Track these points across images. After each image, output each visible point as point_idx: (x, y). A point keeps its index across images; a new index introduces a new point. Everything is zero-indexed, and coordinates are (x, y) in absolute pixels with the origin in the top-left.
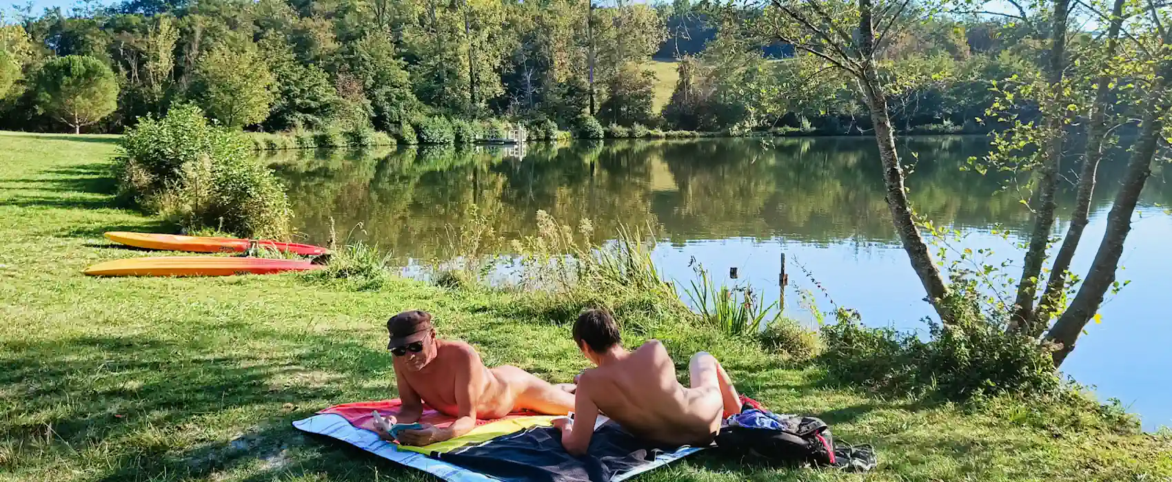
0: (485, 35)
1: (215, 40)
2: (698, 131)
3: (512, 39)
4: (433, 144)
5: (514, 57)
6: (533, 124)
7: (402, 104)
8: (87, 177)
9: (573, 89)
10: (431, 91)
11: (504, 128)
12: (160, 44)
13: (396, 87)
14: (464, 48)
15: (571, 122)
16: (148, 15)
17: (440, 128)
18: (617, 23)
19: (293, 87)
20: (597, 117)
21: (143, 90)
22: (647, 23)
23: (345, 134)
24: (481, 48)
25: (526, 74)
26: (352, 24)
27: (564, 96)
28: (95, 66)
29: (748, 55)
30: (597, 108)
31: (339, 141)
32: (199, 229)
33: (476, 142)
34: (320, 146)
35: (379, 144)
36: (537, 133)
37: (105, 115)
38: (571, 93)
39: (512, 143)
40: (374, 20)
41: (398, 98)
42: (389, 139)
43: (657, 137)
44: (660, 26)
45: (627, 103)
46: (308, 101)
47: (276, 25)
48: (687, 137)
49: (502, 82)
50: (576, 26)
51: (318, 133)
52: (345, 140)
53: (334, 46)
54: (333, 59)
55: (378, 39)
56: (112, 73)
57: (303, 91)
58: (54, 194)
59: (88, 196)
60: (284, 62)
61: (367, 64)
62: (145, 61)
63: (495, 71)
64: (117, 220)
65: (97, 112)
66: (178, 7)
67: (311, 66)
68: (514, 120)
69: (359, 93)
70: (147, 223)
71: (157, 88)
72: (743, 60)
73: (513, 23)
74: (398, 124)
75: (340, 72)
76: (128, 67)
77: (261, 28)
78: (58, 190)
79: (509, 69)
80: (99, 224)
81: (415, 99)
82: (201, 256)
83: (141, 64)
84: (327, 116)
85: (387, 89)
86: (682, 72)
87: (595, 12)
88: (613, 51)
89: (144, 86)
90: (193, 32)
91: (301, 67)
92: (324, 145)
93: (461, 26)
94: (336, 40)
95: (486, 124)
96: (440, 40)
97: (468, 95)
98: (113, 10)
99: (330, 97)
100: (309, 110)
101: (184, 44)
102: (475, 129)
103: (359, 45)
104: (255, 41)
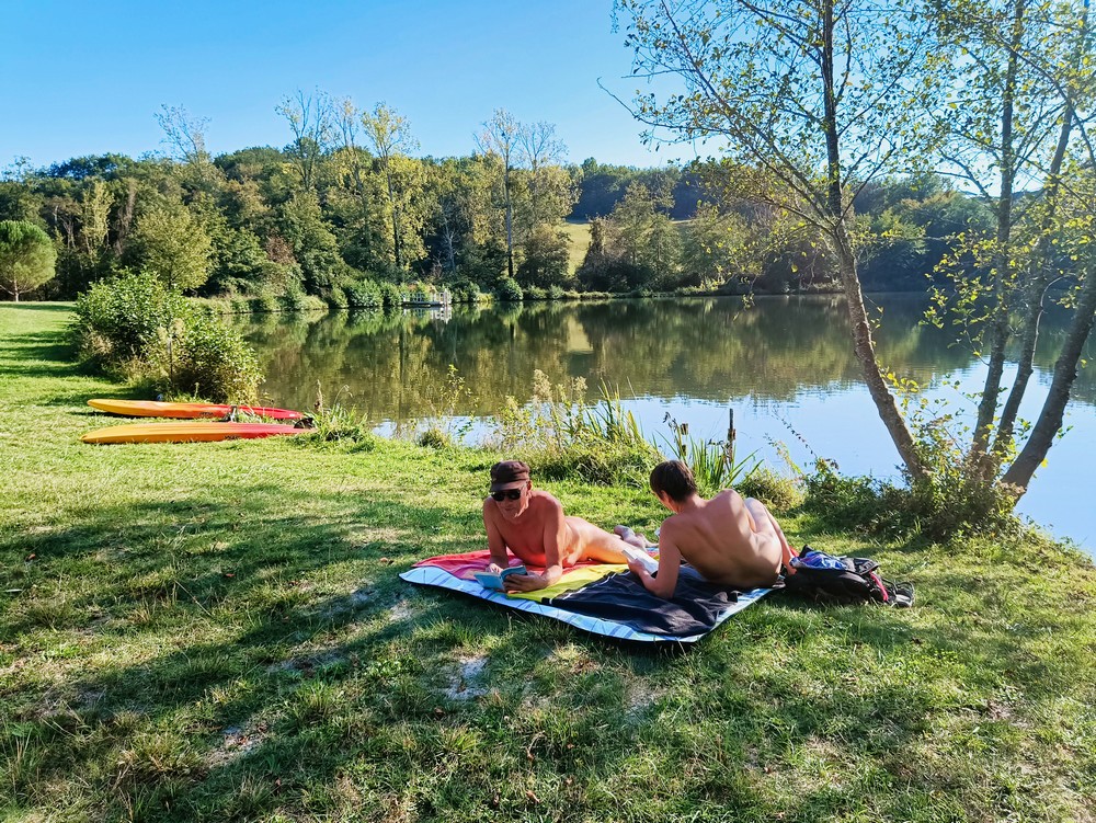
0: (408, 197)
1: (148, 204)
2: (610, 292)
3: (431, 200)
4: (363, 307)
5: (435, 219)
6: (456, 286)
7: (331, 268)
8: (41, 345)
9: (492, 252)
10: (357, 254)
11: (429, 291)
12: (95, 208)
13: (324, 250)
14: (388, 210)
15: (492, 284)
16: (77, 179)
17: (370, 291)
18: (532, 185)
19: (225, 251)
20: (517, 279)
21: (80, 256)
22: (560, 184)
23: (279, 299)
24: (404, 210)
25: (448, 236)
26: (278, 186)
27: (484, 259)
28: (33, 231)
29: (654, 216)
30: (515, 270)
31: (273, 305)
32: (176, 395)
33: (404, 305)
34: (255, 311)
35: (312, 308)
36: (460, 295)
37: (44, 281)
38: (490, 255)
39: (438, 306)
40: (301, 183)
41: (327, 262)
42: (322, 303)
43: (573, 299)
44: (572, 189)
45: (544, 265)
46: (240, 265)
47: (205, 187)
48: (600, 298)
49: (425, 245)
50: (493, 188)
51: (253, 298)
52: (278, 304)
53: (263, 209)
54: (262, 221)
55: (306, 201)
56: (49, 238)
57: (234, 254)
58: (16, 363)
59: (51, 364)
60: (215, 225)
61: (296, 227)
62: (81, 226)
63: (418, 233)
64: (91, 388)
65: (36, 278)
66: (107, 171)
67: (242, 229)
68: (438, 283)
69: (289, 256)
70: (120, 390)
71: (93, 253)
72: (650, 222)
73: (434, 185)
74: (329, 287)
75: (270, 236)
76: (64, 232)
77: (189, 190)
78: (19, 359)
79: (430, 231)
80: (73, 392)
81: (343, 263)
82: (183, 422)
83: (77, 228)
84: (259, 280)
85: (315, 252)
86: (595, 233)
87: (511, 174)
88: (529, 213)
89: (80, 252)
90: (127, 196)
91: (233, 230)
92: (258, 309)
93: (385, 188)
94: (264, 203)
95: (413, 287)
96: (365, 203)
97: (392, 257)
98: (42, 174)
99: (260, 261)
100: (241, 274)
101: (118, 208)
102: (403, 293)
103: (289, 207)
104: (186, 204)
